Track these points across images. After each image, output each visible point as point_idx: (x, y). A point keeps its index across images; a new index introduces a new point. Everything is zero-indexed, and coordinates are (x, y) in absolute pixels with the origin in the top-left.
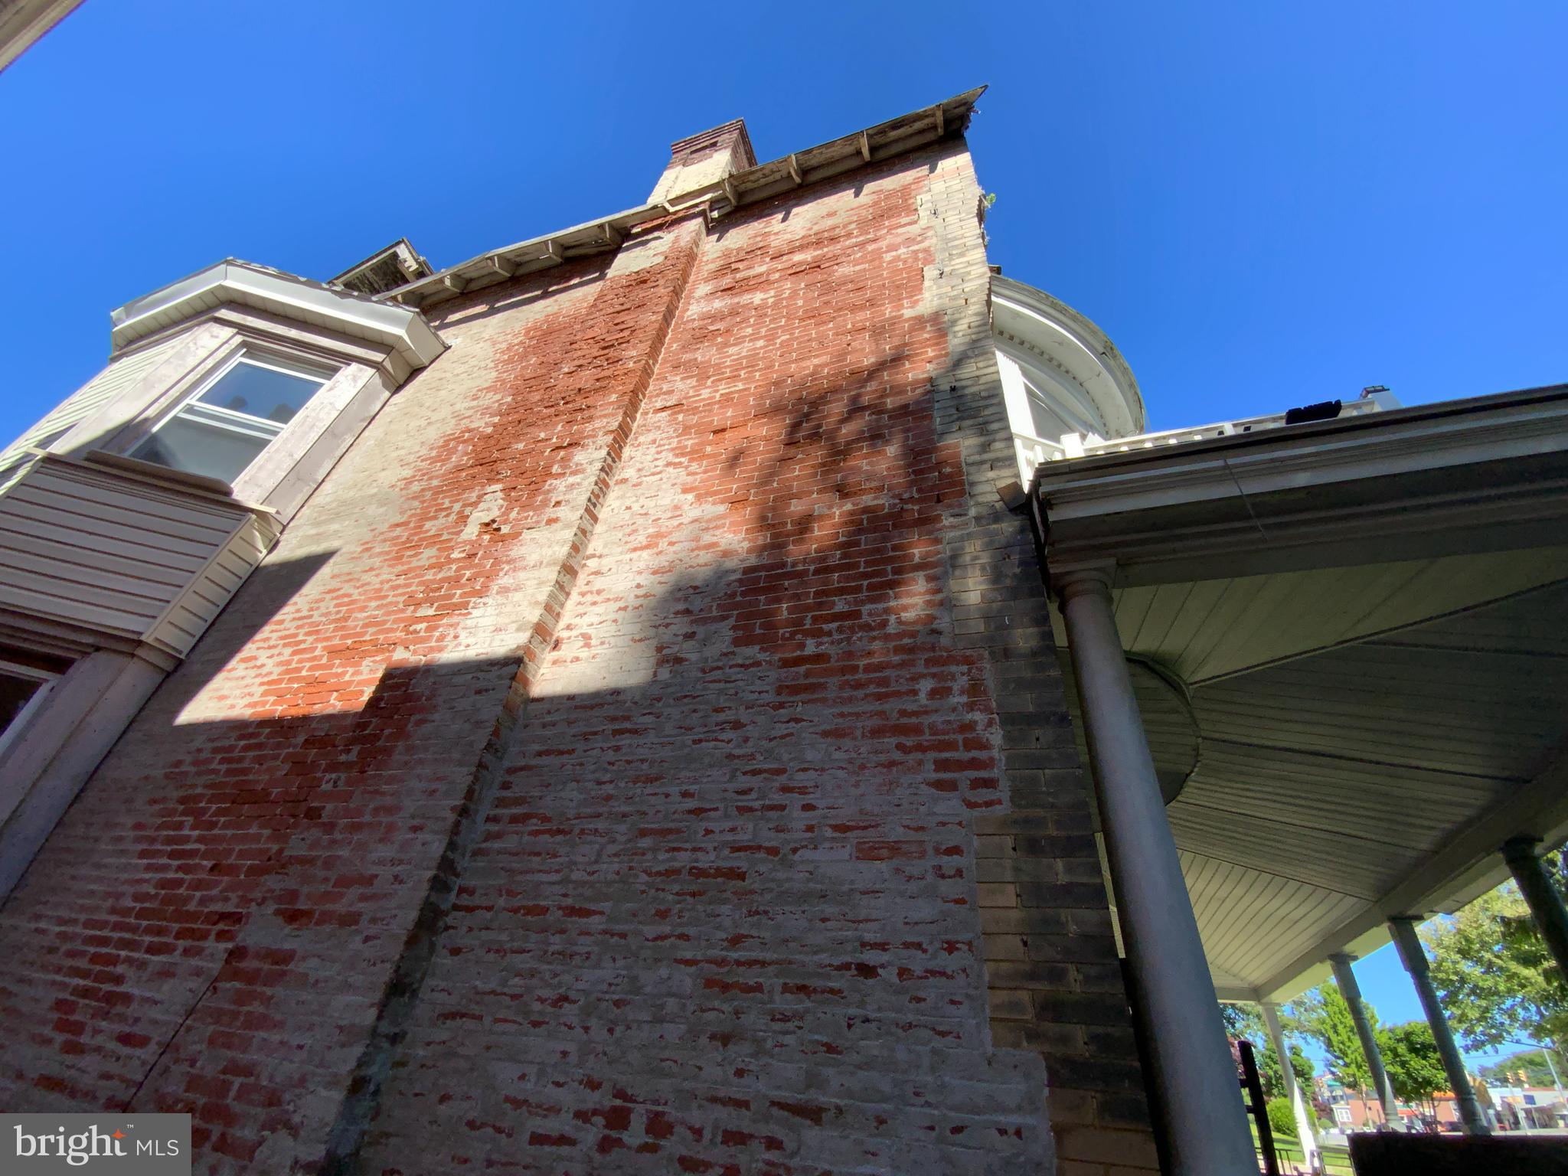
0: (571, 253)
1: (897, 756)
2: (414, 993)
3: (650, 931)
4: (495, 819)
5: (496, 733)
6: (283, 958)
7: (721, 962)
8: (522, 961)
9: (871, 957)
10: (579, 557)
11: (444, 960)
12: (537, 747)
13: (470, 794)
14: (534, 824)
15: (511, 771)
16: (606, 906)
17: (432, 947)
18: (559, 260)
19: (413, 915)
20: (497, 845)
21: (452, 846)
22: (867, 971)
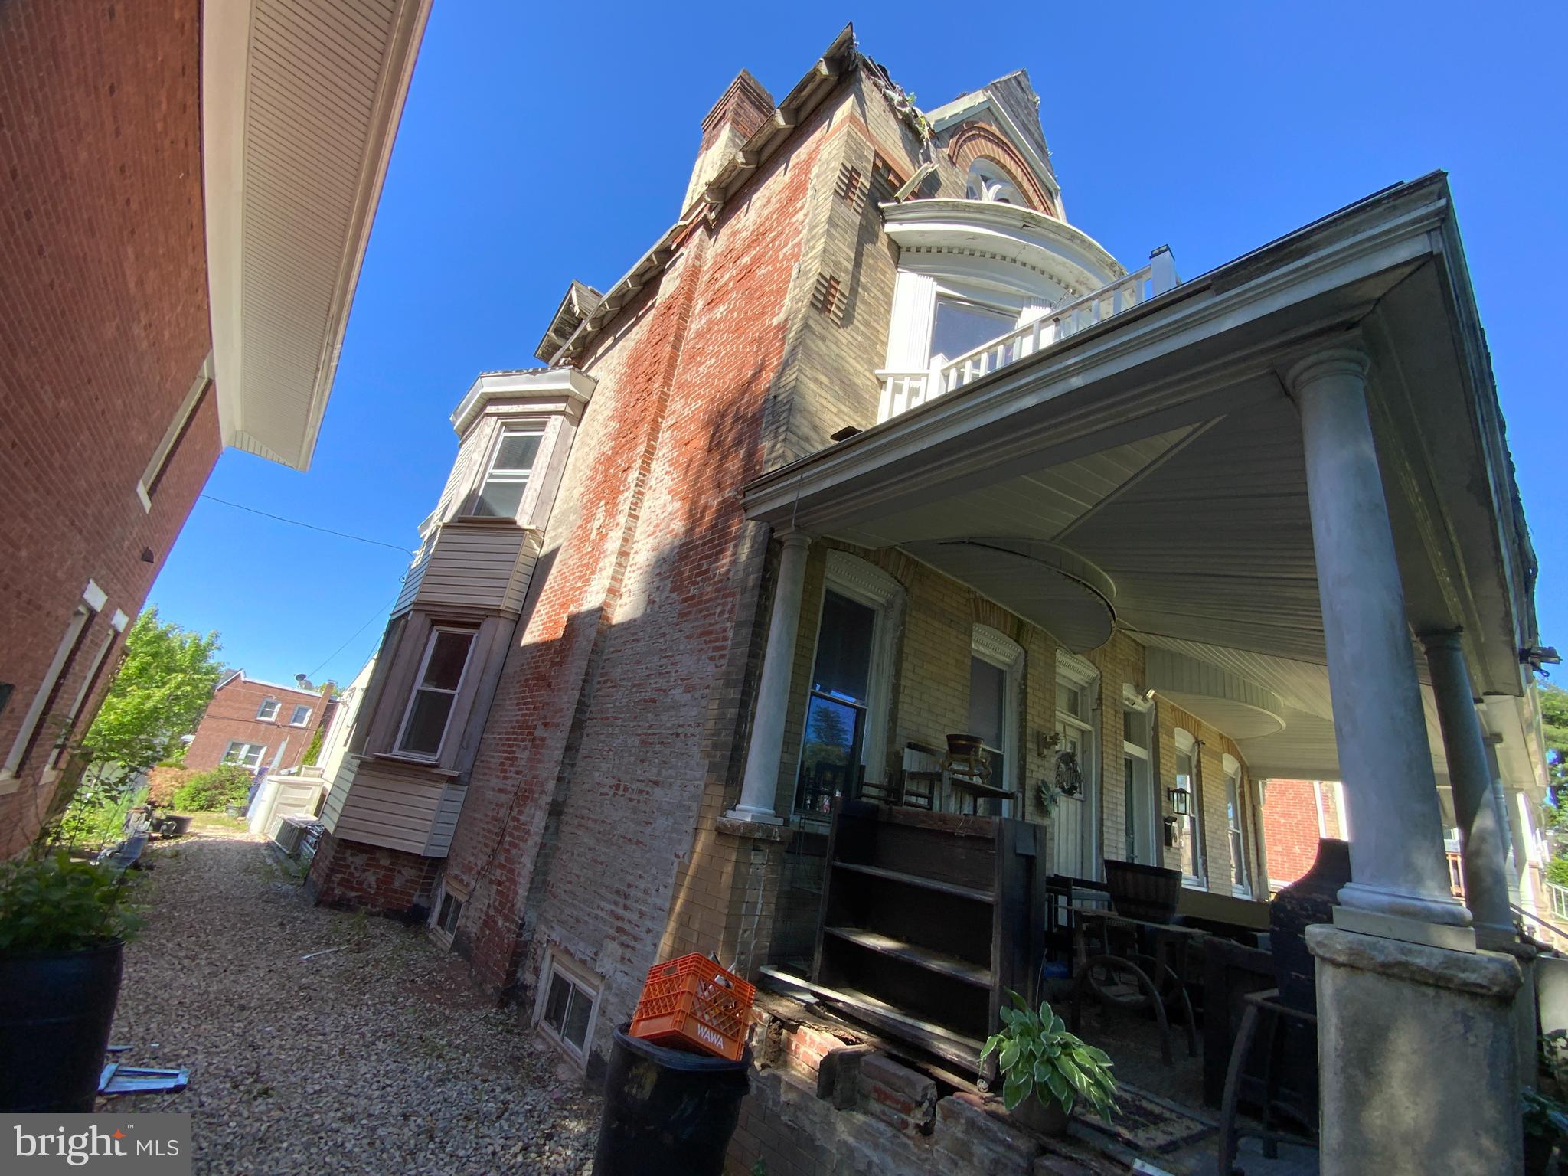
0: (646, 277)
1: (704, 646)
2: (577, 751)
3: (632, 724)
4: (599, 683)
5: (595, 645)
6: (543, 739)
7: (646, 734)
8: (602, 737)
9: (680, 730)
10: (629, 544)
11: (585, 738)
12: (612, 649)
13: (587, 673)
14: (609, 684)
15: (605, 661)
16: (622, 716)
17: (582, 735)
18: (640, 288)
19: (570, 723)
20: (599, 693)
21: (582, 695)
22: (678, 735)
